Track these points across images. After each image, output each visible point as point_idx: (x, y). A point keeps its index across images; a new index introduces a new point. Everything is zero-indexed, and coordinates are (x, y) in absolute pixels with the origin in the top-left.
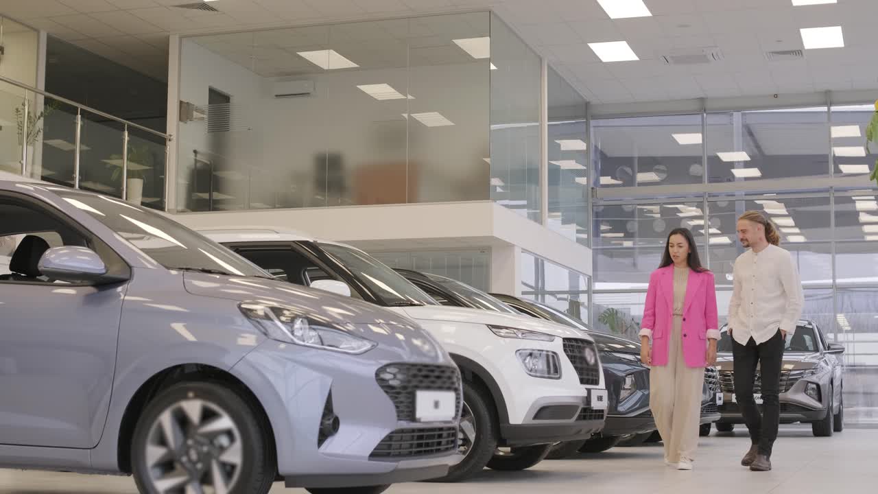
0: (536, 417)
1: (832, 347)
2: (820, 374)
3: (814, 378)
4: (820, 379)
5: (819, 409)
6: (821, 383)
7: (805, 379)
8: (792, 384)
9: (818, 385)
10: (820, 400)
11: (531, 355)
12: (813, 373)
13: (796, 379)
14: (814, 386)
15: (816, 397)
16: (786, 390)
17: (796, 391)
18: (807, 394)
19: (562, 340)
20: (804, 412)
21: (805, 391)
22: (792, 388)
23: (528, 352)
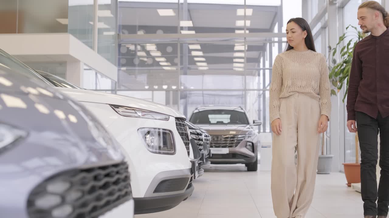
0: (156, 191)
1: (255, 122)
2: (252, 138)
3: (249, 139)
4: (253, 140)
5: (253, 156)
6: (254, 142)
7: (245, 140)
8: (239, 143)
9: (253, 143)
10: (253, 151)
11: (149, 133)
12: (249, 137)
13: (242, 140)
14: (251, 144)
15: (251, 150)
16: (236, 146)
17: (241, 147)
18: (246, 148)
19: (174, 119)
20: (245, 158)
21: (246, 146)
22: (239, 145)
23: (147, 130)
